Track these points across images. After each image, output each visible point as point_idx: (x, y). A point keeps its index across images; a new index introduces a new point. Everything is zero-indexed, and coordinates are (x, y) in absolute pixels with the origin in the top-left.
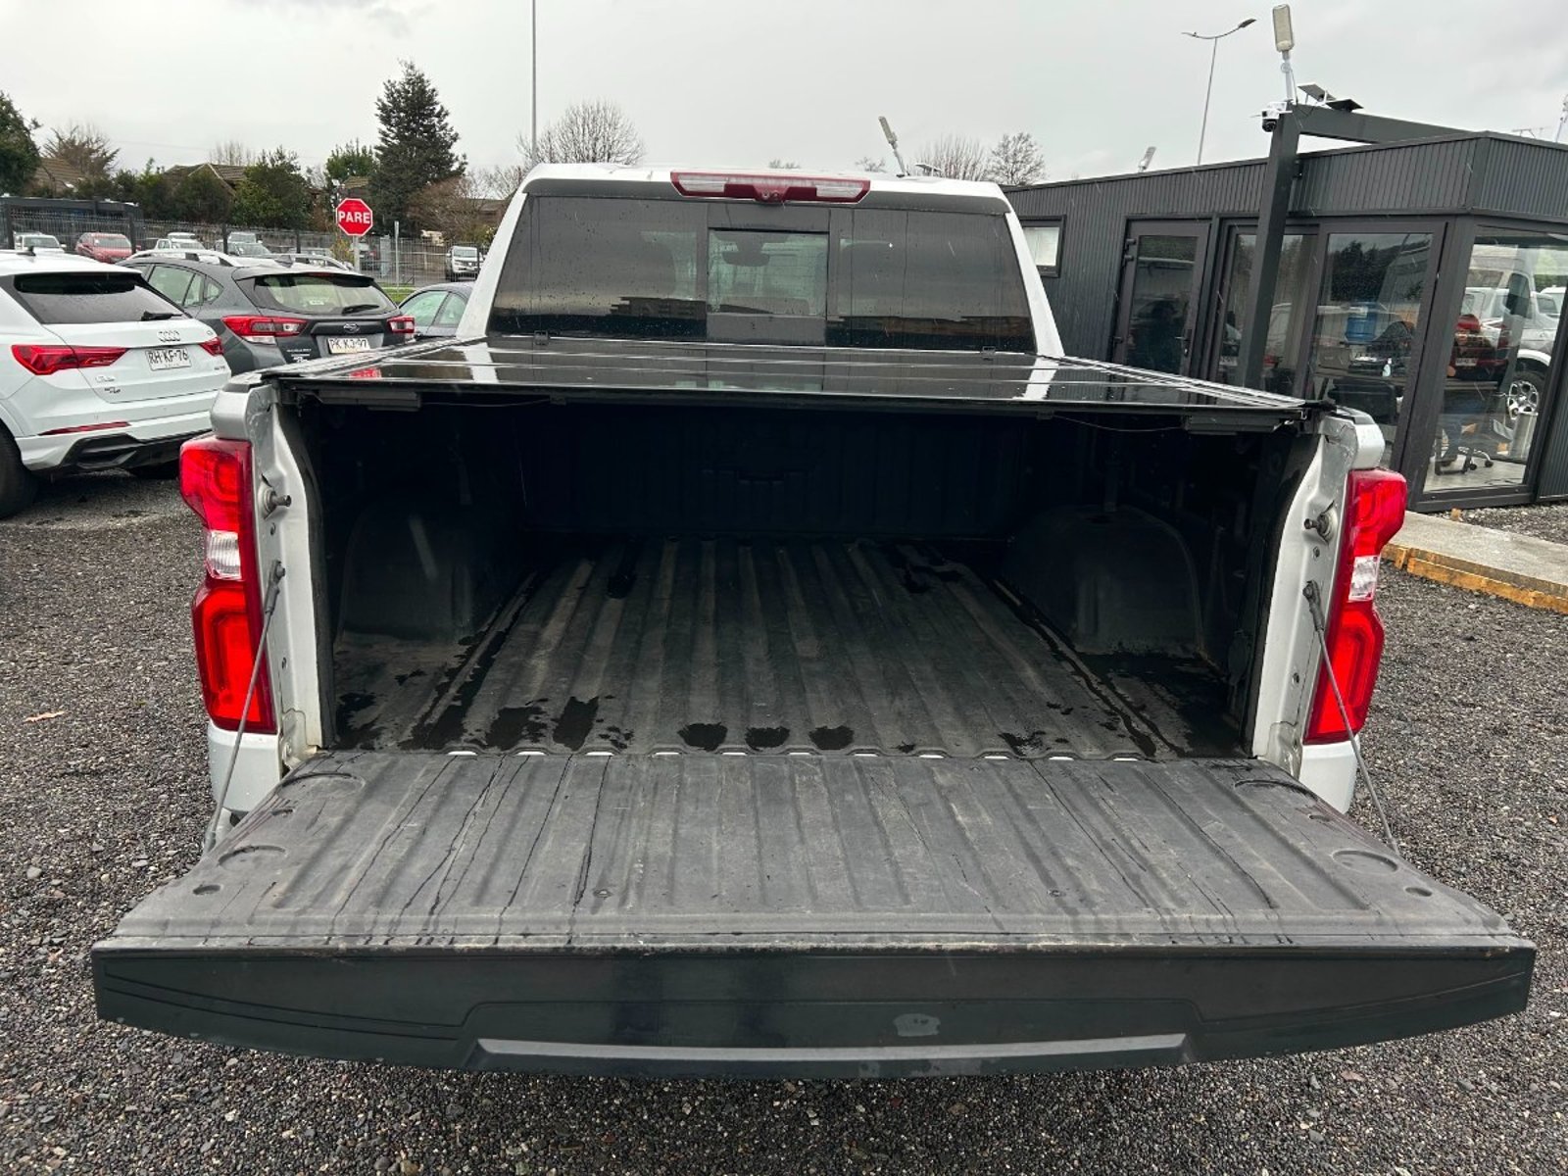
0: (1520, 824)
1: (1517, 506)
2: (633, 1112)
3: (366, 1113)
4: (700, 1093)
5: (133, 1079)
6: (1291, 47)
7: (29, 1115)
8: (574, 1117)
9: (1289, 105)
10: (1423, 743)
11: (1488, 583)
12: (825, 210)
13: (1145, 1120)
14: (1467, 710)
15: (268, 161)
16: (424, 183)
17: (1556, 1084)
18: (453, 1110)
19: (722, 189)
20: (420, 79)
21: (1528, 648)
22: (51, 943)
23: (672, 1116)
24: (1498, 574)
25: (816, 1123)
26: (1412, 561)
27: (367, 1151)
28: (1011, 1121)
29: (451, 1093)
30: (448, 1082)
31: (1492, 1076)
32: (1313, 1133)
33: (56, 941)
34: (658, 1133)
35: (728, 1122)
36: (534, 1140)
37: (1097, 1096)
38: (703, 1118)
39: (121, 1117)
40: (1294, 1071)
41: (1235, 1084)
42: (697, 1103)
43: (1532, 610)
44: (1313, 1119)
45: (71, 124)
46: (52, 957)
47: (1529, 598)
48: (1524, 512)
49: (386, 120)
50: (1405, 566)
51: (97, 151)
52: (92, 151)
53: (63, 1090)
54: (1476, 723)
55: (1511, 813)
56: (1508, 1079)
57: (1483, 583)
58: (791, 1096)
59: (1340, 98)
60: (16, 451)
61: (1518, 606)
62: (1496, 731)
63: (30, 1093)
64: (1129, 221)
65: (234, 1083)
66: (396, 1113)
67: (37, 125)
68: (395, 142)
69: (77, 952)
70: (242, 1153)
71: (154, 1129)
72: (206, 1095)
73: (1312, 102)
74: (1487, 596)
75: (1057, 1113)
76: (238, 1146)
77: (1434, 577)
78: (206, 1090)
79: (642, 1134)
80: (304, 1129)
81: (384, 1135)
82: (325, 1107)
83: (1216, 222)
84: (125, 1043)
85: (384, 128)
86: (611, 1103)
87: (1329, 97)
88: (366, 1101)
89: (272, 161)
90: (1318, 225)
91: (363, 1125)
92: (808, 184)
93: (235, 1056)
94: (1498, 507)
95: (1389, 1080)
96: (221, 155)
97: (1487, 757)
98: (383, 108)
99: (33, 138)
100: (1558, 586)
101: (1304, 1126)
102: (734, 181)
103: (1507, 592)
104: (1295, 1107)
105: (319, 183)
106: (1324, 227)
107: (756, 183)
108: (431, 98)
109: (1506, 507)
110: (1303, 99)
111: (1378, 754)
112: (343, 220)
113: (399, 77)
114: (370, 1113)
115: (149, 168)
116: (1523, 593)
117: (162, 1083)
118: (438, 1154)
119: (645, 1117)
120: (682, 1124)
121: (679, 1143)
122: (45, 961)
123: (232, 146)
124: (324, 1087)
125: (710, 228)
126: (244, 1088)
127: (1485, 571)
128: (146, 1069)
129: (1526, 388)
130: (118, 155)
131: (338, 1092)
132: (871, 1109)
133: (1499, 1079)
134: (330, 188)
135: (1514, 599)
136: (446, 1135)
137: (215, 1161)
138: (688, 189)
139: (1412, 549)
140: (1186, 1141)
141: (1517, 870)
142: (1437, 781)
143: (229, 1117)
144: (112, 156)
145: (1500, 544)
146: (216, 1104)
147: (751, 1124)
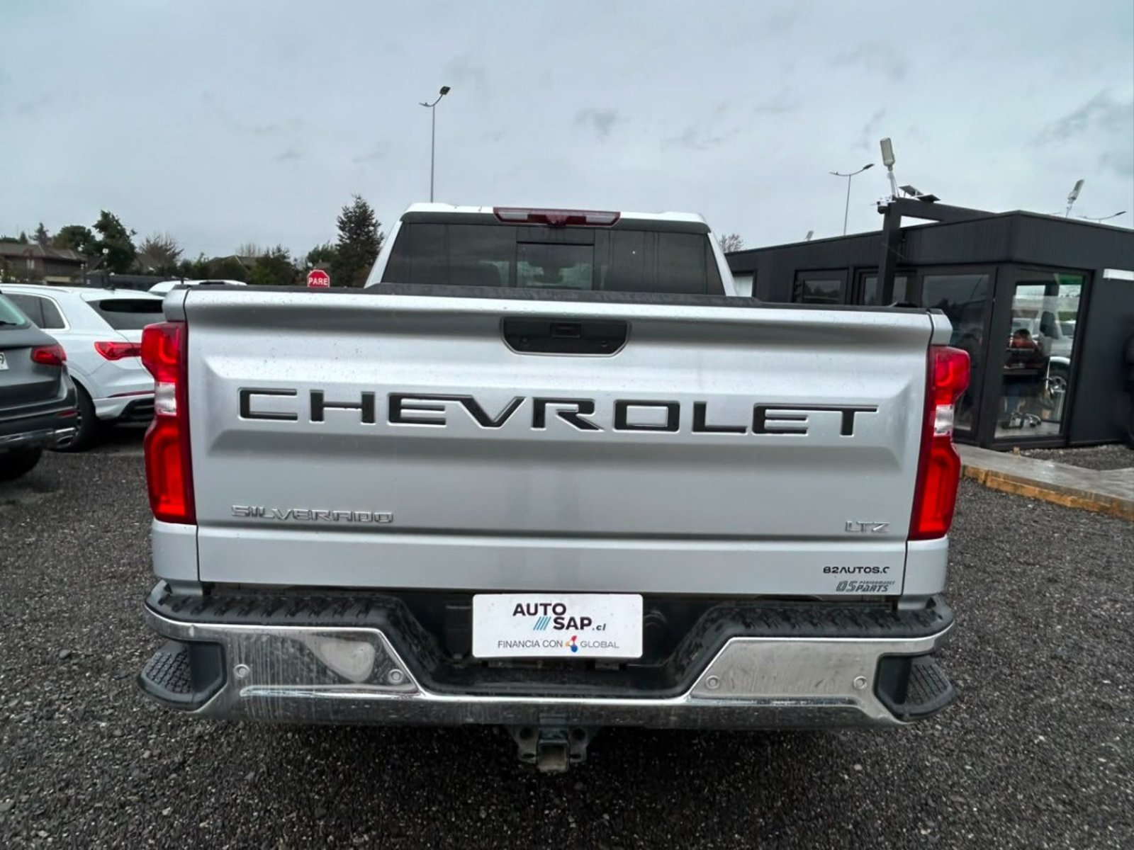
0: (1069, 637)
1: (1058, 448)
2: (445, 816)
3: (259, 812)
4: (493, 804)
5: (104, 785)
6: (893, 162)
7: (26, 809)
8: (403, 818)
9: (894, 198)
10: (1001, 587)
11: (1040, 492)
12: (591, 231)
13: (810, 828)
14: (1030, 567)
15: (271, 253)
16: (363, 266)
17: (1106, 808)
18: (319, 812)
19: (526, 218)
20: (364, 205)
21: (1069, 531)
22: (65, 699)
23: (471, 819)
24: (1046, 486)
25: (573, 825)
26: (989, 479)
27: (257, 838)
28: (713, 827)
29: (319, 801)
30: (318, 793)
31: (1058, 801)
32: (930, 837)
33: (68, 697)
34: (461, 830)
35: (511, 824)
36: (374, 833)
37: (775, 811)
38: (493, 821)
39: (91, 811)
40: (916, 795)
41: (873, 803)
42: (490, 811)
43: (1070, 509)
44: (930, 827)
45: (155, 233)
46: (63, 707)
47: (1067, 501)
48: (1061, 452)
49: (342, 229)
50: (985, 482)
51: (170, 249)
52: (167, 250)
53: (54, 792)
54: (1036, 576)
55: (1062, 630)
56: (1071, 803)
57: (1037, 492)
58: (557, 807)
59: (926, 194)
60: (93, 408)
61: (1060, 506)
62: (1050, 580)
63: (30, 794)
64: (797, 272)
65: (171, 790)
66: (279, 812)
67: (134, 233)
68: (348, 241)
69: (81, 705)
70: (170, 836)
71: (112, 820)
72: (152, 797)
73: (908, 196)
74: (1039, 500)
75: (746, 822)
76: (168, 832)
77: (1004, 488)
78: (152, 794)
79: (450, 831)
80: (215, 821)
81: (270, 828)
82: (232, 807)
83: (851, 270)
84: (102, 763)
85: (341, 233)
86: (430, 809)
87: (919, 193)
88: (260, 804)
89: (273, 253)
90: (915, 271)
91: (256, 820)
92: (580, 215)
93: (175, 772)
94: (1044, 448)
95: (984, 803)
96: (243, 251)
97: (1045, 596)
98: (342, 222)
99: (132, 242)
100: (1086, 493)
101: (923, 832)
102: (533, 213)
103: (1053, 497)
104: (916, 819)
105: (300, 267)
106: (920, 271)
107: (547, 213)
108: (370, 215)
109: (1049, 449)
110: (902, 194)
111: (970, 594)
112: (312, 283)
113: (351, 205)
114: (262, 813)
115: (201, 257)
116: (1064, 498)
117: (122, 789)
118: (305, 841)
119: (453, 819)
120: (479, 824)
121: (475, 837)
122: (58, 710)
123: (250, 246)
124: (233, 794)
125: (518, 242)
126: (178, 795)
127: (1037, 484)
128: (113, 779)
129: (1058, 381)
130: (182, 253)
131: (242, 798)
132: (613, 817)
133: (1064, 803)
134: (308, 269)
135: (1058, 502)
136: (312, 828)
137: (151, 841)
138: (504, 217)
139: (988, 471)
140: (839, 841)
141: (1069, 666)
142: (1011, 610)
143: (165, 812)
144: (179, 253)
145: (1048, 469)
146: (157, 804)
147: (528, 826)
